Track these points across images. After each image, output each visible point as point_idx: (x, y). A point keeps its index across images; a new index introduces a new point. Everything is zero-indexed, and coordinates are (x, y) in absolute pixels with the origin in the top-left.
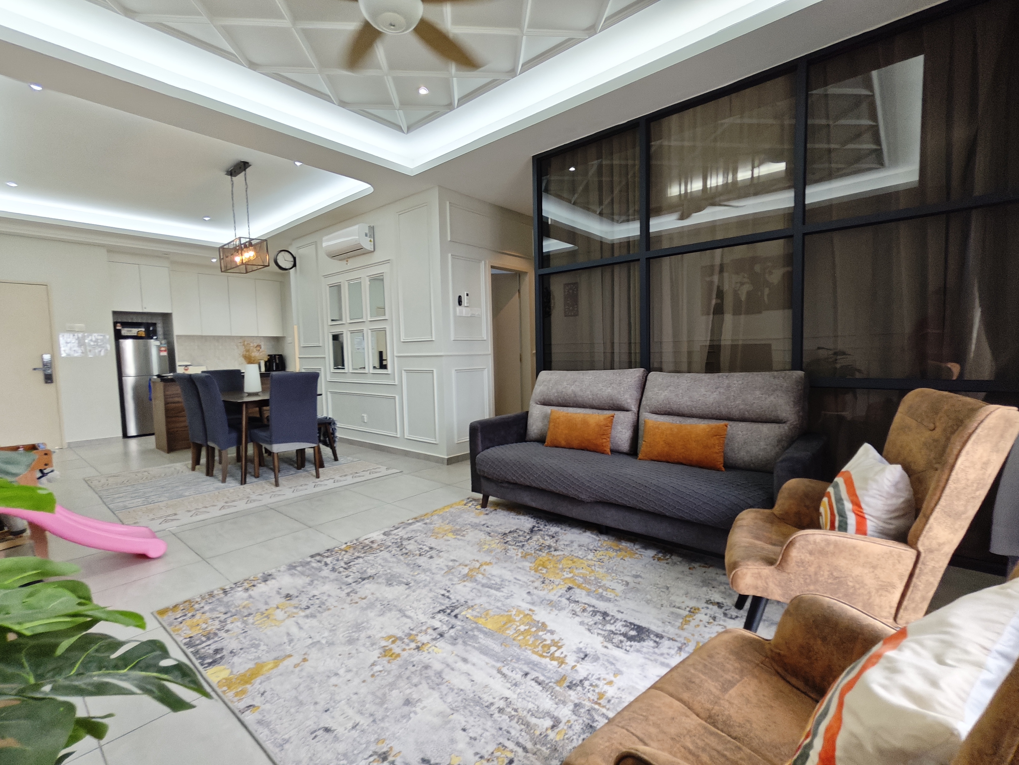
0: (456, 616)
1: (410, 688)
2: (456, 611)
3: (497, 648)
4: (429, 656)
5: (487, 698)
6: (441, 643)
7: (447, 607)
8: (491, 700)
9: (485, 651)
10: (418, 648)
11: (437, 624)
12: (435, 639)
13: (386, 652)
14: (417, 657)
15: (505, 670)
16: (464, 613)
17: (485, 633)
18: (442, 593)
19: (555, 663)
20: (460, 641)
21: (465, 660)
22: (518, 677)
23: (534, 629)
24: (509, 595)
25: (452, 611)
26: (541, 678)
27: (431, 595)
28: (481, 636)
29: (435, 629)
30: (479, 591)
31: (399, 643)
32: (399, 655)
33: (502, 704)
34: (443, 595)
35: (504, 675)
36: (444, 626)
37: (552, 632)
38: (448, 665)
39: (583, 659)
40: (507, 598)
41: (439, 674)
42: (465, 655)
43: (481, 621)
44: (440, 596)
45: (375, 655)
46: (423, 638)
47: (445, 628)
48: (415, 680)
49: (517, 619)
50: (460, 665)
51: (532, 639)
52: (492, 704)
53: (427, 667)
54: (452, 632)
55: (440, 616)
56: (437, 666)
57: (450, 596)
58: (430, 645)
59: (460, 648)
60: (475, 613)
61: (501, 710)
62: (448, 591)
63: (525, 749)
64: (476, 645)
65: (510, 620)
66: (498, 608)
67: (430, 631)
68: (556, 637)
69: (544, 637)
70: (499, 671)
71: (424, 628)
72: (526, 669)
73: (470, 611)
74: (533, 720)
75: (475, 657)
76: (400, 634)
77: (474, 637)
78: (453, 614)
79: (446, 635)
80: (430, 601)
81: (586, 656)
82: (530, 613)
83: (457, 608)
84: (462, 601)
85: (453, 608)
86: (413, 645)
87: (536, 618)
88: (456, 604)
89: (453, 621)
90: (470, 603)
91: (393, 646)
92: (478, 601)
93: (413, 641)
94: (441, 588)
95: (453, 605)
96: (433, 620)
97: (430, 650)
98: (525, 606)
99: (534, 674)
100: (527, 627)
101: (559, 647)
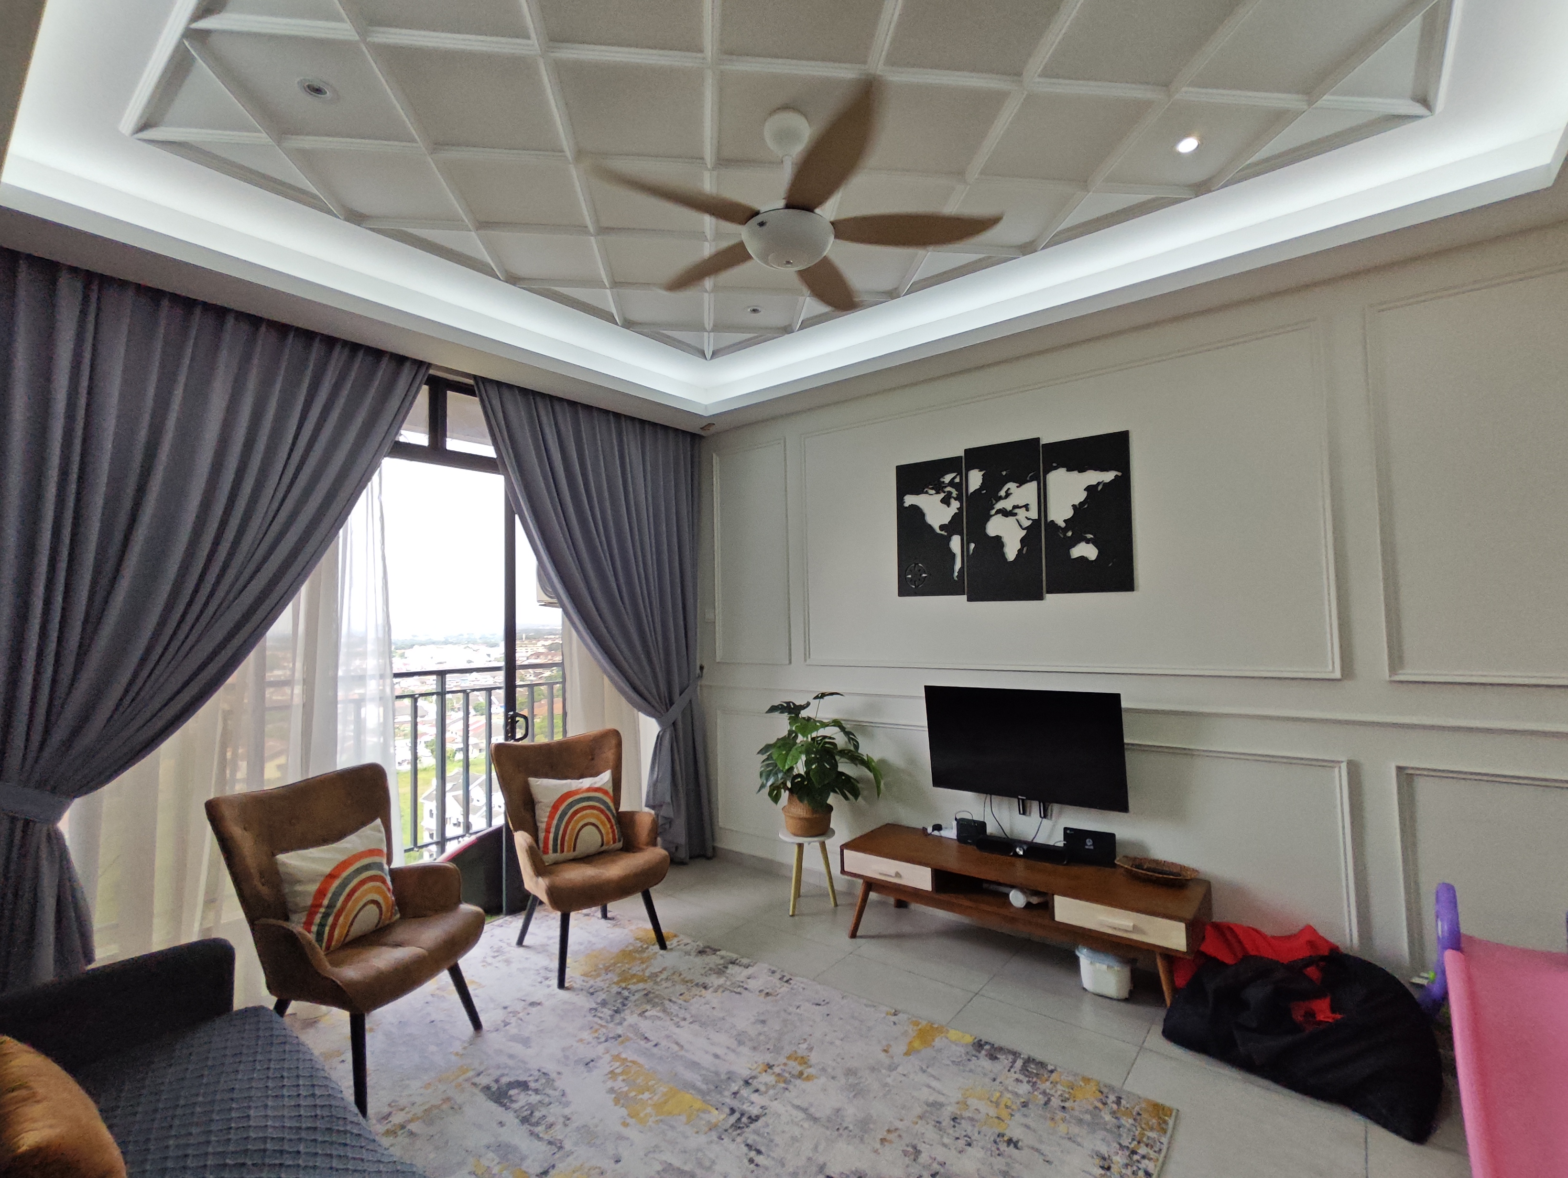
0: (733, 1111)
1: (765, 1032)
2: (733, 1119)
3: (680, 1069)
4: (756, 1059)
5: (696, 1027)
6: (746, 1073)
7: (747, 1127)
8: (692, 1026)
9: (694, 1065)
10: (770, 1067)
11: (755, 1097)
12: (754, 1077)
13: (804, 1061)
14: (768, 1058)
15: (676, 1048)
16: (722, 1116)
17: (694, 1087)
18: (761, 1157)
19: (623, 1056)
20: (723, 1077)
21: (716, 1056)
22: (664, 1043)
23: (633, 1094)
24: (651, 1155)
25: (739, 1119)
26: (642, 1043)
27: (778, 1153)
28: (699, 1084)
29: (757, 1091)
30: (700, 1164)
31: (795, 1072)
32: (789, 1058)
33: (682, 1023)
34: (759, 1152)
35: (677, 1043)
36: (746, 1095)
37: (612, 1090)
38: (734, 1051)
39: (592, 1061)
40: (656, 1149)
41: (741, 1043)
42: (717, 1061)
43: (698, 1105)
44: (763, 1149)
45: (814, 1058)
46: (768, 1078)
47: (745, 1092)
48: (762, 1038)
49: (649, 1110)
50: (720, 1051)
51: (638, 1081)
52: (691, 1023)
53: (754, 1049)
54: (734, 1087)
55: (755, 1111)
56: (744, 1050)
57: (745, 1149)
58: (759, 1070)
59: (723, 1068)
60: (706, 1116)
61: (685, 1019)
62: (751, 1161)
63: (670, 1000)
64: (704, 1072)
65: (659, 1107)
66: (672, 1127)
67: (762, 1088)
68: (610, 1084)
69: (622, 1084)
70: (682, 1047)
71: (771, 1092)
72: (655, 1050)
73: (714, 1121)
74: (660, 1014)
75: (707, 1061)
76: (798, 1082)
77: (706, 1081)
78: (737, 1115)
79: (742, 1083)
80: (778, 1139)
81: (587, 1064)
82: (629, 1120)
83: (732, 1125)
84: (726, 1140)
85: (737, 1126)
86: (777, 1070)
87: (624, 1112)
88: (735, 1133)
89: (735, 1104)
90: (714, 1135)
91: (799, 1068)
92: (702, 1139)
93: (779, 1075)
94: (767, 1169)
95: (739, 1131)
96: (763, 1104)
97: (755, 1066)
98: (632, 1133)
99: (649, 1045)
100: (641, 1096)
101: (612, 1072)
